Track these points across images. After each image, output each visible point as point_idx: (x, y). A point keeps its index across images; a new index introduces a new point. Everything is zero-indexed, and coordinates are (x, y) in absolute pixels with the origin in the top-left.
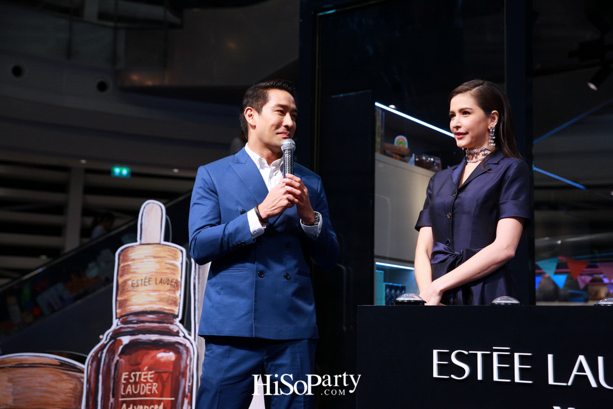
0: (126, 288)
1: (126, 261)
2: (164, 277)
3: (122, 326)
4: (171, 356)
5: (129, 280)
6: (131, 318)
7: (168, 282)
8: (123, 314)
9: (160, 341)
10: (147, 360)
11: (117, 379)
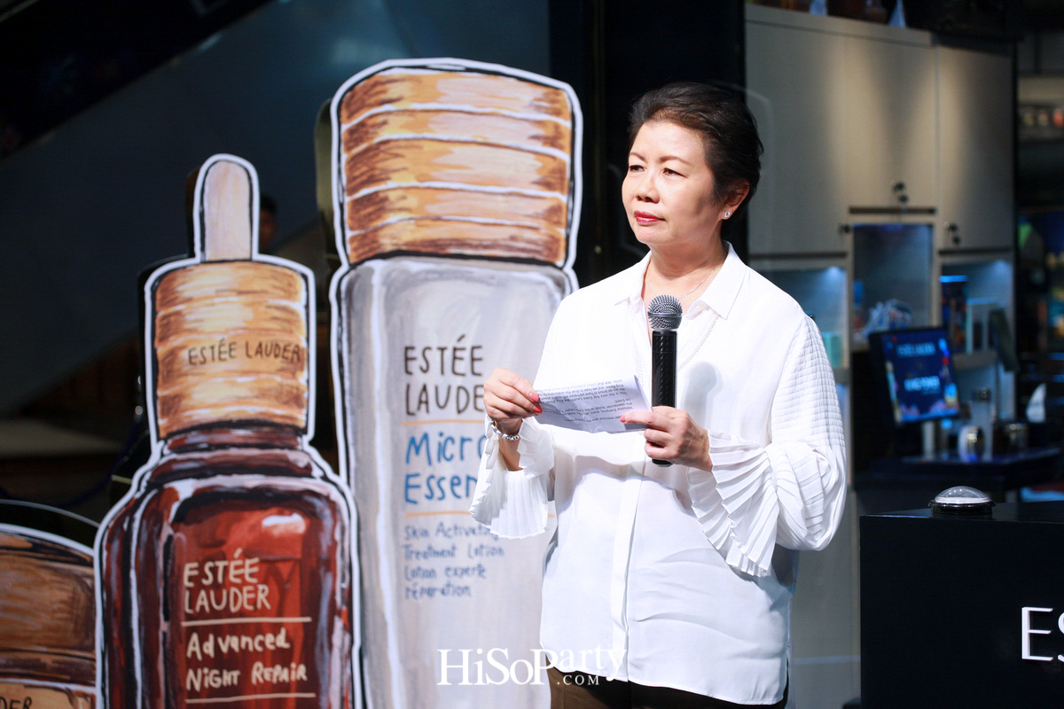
0: (176, 366)
1: (172, 302)
2: (266, 340)
3: (174, 456)
4: (294, 523)
5: (182, 348)
6: (194, 438)
7: (277, 350)
8: (175, 428)
9: (268, 489)
10: (241, 532)
11: (172, 579)
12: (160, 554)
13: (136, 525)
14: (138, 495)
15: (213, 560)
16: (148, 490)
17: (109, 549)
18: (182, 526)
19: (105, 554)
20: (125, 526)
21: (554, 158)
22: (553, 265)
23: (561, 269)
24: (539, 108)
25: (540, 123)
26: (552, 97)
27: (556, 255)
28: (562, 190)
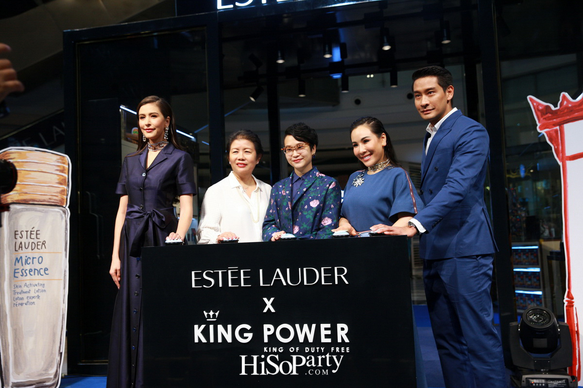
21: (63, 176)
22: (63, 207)
23: (65, 208)
24: (58, 162)
25: (58, 166)
26: (62, 159)
27: (63, 204)
28: (65, 185)
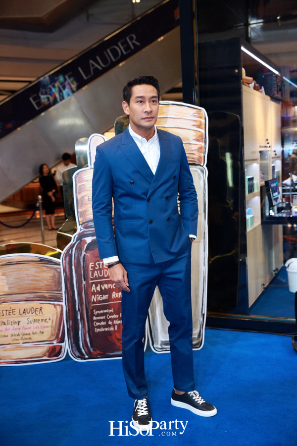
0: (84, 202)
1: (81, 181)
3: (85, 230)
5: (86, 196)
6: (91, 224)
8: (85, 221)
11: (86, 268)
12: (82, 260)
13: (74, 252)
14: (74, 243)
15: (99, 261)
16: (77, 241)
17: (65, 260)
18: (88, 251)
19: (64, 261)
20: (70, 252)
21: (200, 132)
22: (201, 166)
23: (202, 166)
24: (195, 116)
25: (195, 121)
26: (199, 112)
27: (201, 162)
28: (202, 142)
